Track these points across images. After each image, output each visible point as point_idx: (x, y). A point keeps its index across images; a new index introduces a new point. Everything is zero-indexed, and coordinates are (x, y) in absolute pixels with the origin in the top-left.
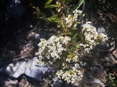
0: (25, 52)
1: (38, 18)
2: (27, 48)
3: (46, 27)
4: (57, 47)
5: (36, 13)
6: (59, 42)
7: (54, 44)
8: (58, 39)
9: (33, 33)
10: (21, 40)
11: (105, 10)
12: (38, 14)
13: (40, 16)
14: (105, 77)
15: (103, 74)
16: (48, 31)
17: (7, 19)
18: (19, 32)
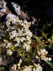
0: (23, 15)
1: (44, 24)
2: (25, 16)
3: (38, 29)
4: (21, 37)
5: (48, 24)
6: (26, 40)
7: (24, 34)
8: (29, 38)
9: (35, 20)
10: (31, 13)
11: (46, 68)
12: (46, 25)
13: (45, 26)
14: (2, 64)
15: (5, 63)
16: (35, 30)
17: (46, 4)
18: (36, 12)
